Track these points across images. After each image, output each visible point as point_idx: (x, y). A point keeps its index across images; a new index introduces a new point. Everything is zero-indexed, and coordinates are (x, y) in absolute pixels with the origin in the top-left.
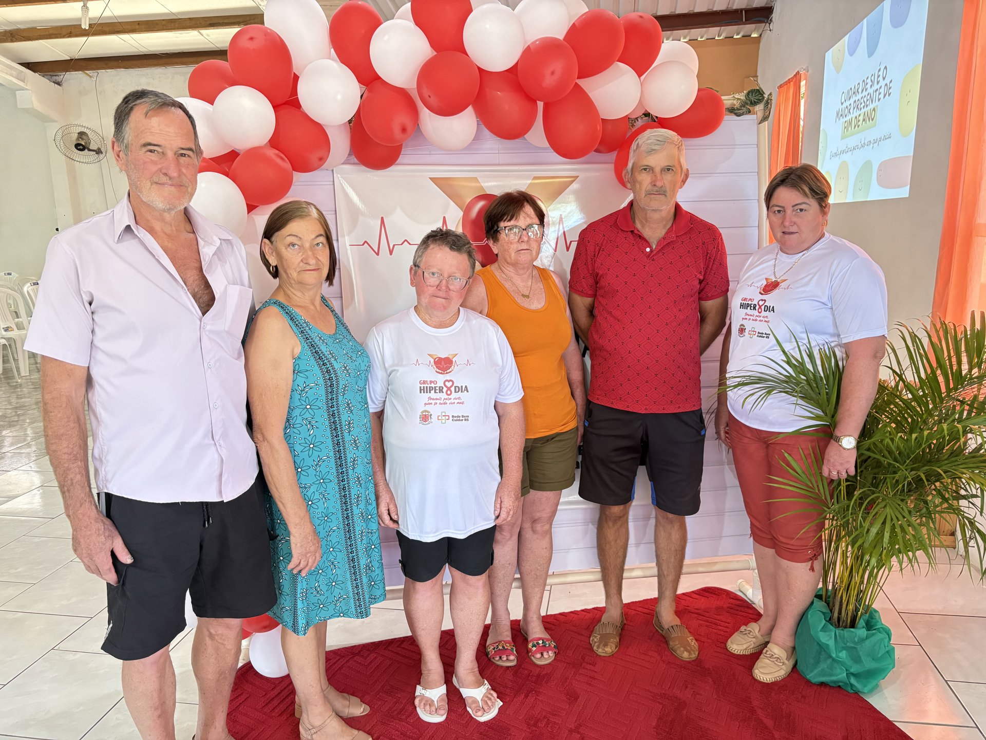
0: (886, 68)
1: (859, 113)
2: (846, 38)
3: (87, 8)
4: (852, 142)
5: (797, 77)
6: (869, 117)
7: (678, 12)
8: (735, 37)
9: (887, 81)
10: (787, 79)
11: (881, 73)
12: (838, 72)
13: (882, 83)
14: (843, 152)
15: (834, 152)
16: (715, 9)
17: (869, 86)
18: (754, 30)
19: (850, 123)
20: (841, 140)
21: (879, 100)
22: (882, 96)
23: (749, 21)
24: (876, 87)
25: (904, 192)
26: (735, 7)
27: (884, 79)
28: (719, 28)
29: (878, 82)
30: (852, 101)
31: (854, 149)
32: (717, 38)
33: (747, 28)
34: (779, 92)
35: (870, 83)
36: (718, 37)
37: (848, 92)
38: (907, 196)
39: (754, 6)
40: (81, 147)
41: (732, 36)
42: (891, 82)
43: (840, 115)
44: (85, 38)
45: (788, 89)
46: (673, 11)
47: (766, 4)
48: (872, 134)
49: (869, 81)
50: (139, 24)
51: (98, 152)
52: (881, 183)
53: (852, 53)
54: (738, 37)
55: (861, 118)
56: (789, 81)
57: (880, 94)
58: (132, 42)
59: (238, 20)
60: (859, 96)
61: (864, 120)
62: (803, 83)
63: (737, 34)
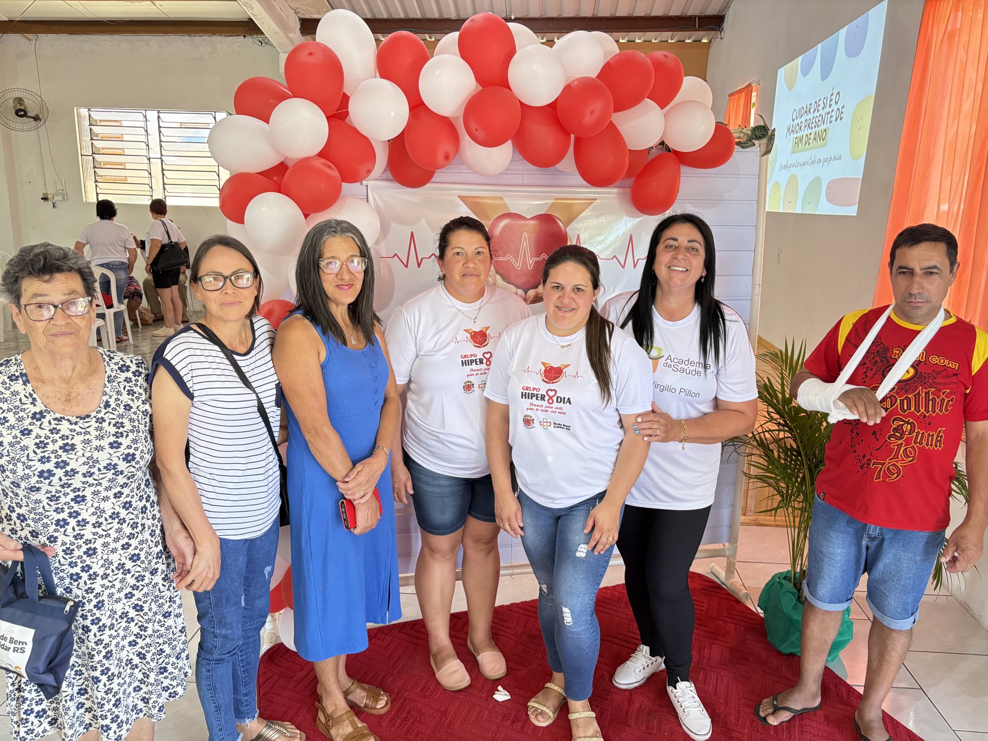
0: (838, 93)
1: (810, 131)
2: (800, 58)
4: (802, 157)
5: (749, 88)
6: (821, 137)
7: (635, 14)
10: (738, 89)
11: (833, 97)
12: (790, 88)
13: (834, 107)
14: (793, 165)
15: (783, 164)
16: (670, 15)
17: (820, 108)
18: (705, 37)
19: (801, 140)
20: (792, 153)
21: (831, 122)
22: (833, 119)
23: (701, 27)
25: (852, 211)
26: (689, 14)
27: (836, 103)
28: (672, 33)
29: (830, 106)
30: (803, 119)
31: (804, 164)
32: (669, 41)
33: (697, 35)
34: (730, 101)
35: (822, 105)
37: (800, 110)
38: (855, 214)
39: (707, 14)
40: (22, 113)
41: (684, 40)
42: (843, 107)
43: (790, 130)
45: (739, 99)
46: (631, 13)
47: (719, 12)
48: (822, 153)
51: (36, 118)
54: (689, 41)
55: (812, 137)
56: (740, 91)
57: (831, 117)
60: (811, 116)
61: (815, 139)
62: (754, 94)
63: (689, 38)
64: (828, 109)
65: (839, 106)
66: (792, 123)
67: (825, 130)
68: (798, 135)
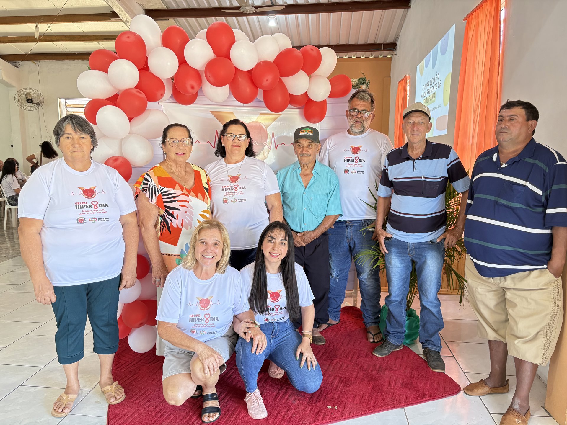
0: (439, 74)
1: (429, 95)
2: (425, 59)
3: (38, 28)
5: (405, 79)
6: (433, 97)
7: (350, 43)
11: (437, 76)
12: (421, 75)
13: (437, 81)
16: (368, 43)
18: (389, 54)
19: (426, 100)
21: (436, 89)
23: (385, 49)
25: (445, 132)
26: (378, 42)
28: (371, 52)
30: (427, 90)
33: (385, 53)
34: (399, 86)
35: (433, 81)
36: (371, 56)
37: (425, 85)
39: (388, 42)
40: (30, 101)
41: (377, 56)
43: (422, 96)
44: (35, 43)
45: (402, 84)
47: (394, 41)
50: (65, 37)
52: (437, 128)
53: (426, 67)
55: (430, 98)
56: (402, 80)
57: (437, 86)
58: (61, 46)
60: (429, 87)
62: (408, 81)
63: (380, 56)
64: (435, 83)
65: (439, 80)
66: (423, 92)
67: (434, 94)
68: (425, 98)
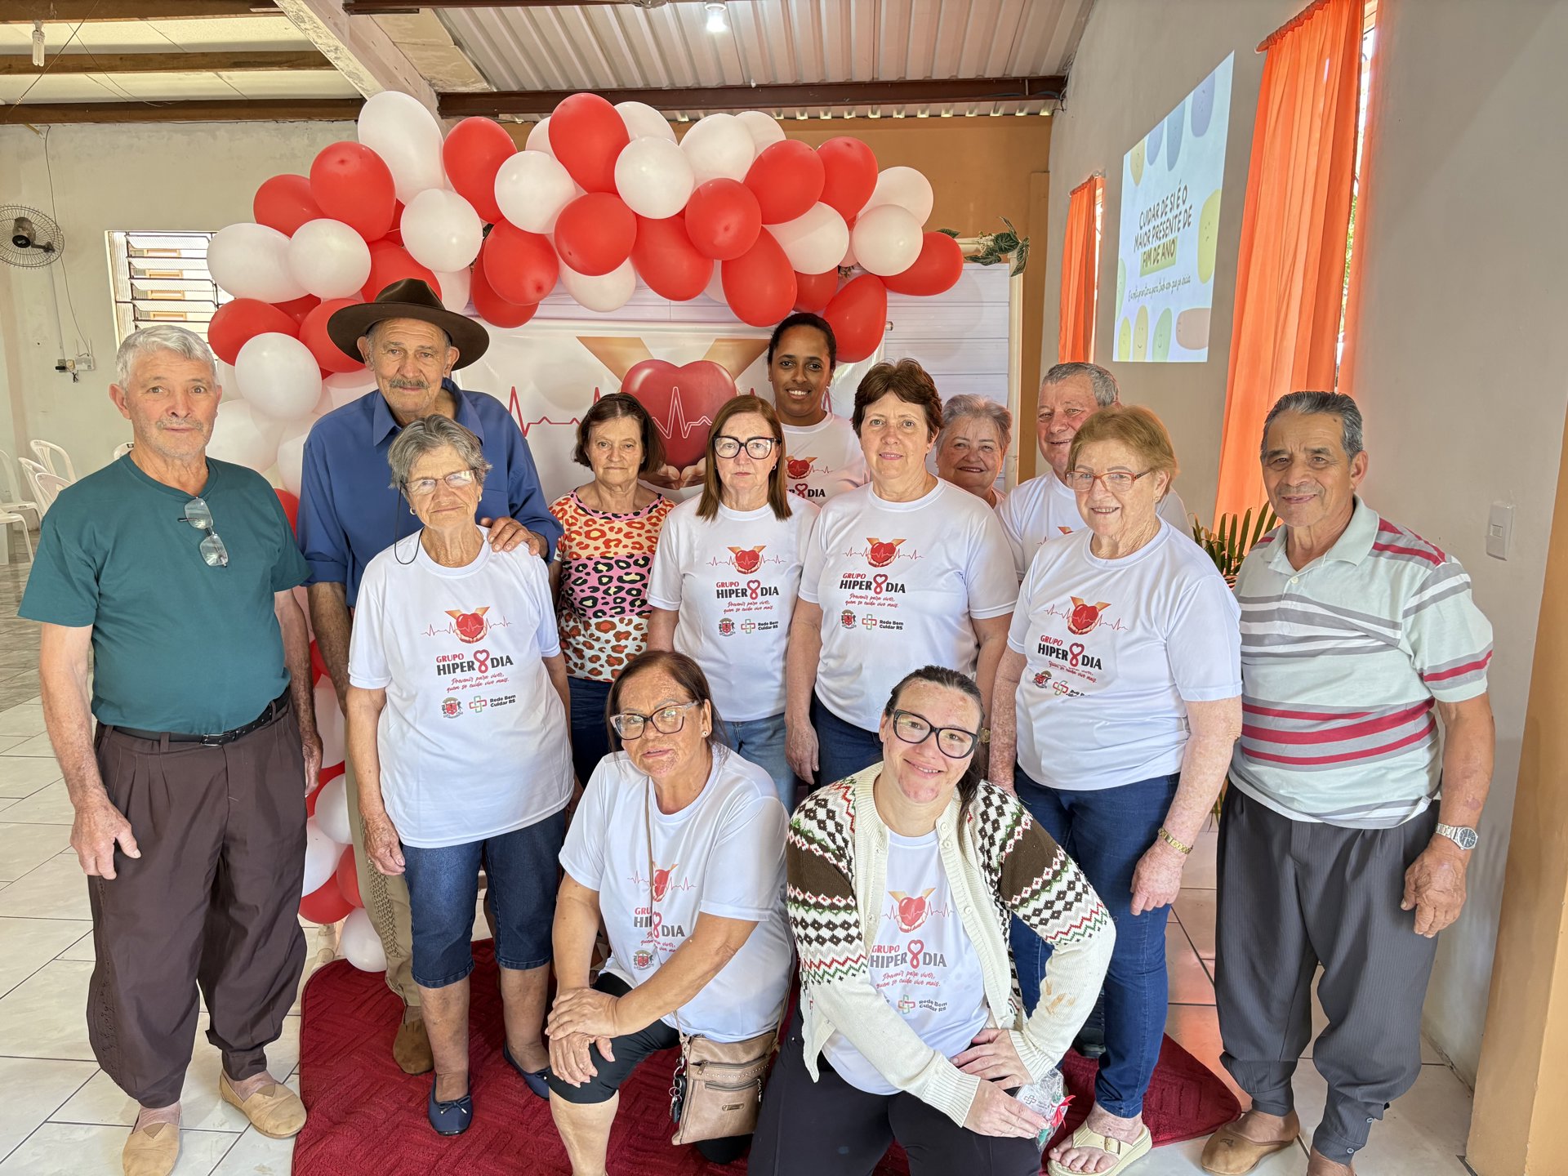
0: (1186, 188)
1: (1158, 243)
2: (1146, 138)
3: (42, 34)
4: (1151, 280)
5: (1091, 184)
6: (1169, 251)
7: (935, 77)
8: (1018, 114)
9: (1187, 206)
10: (1080, 184)
11: (1181, 194)
12: (1137, 183)
13: (1182, 208)
14: (1142, 293)
15: (1132, 292)
16: (986, 76)
17: (1168, 209)
18: (1044, 107)
19: (1150, 256)
20: (1141, 275)
21: (1179, 229)
22: (1181, 225)
23: (1033, 95)
24: (1176, 212)
25: (1201, 356)
26: (1014, 75)
27: (1184, 202)
28: (992, 103)
29: (1178, 206)
30: (1151, 226)
31: (1154, 291)
32: (992, 115)
33: (1031, 105)
34: (1072, 201)
35: (1169, 206)
36: (994, 112)
37: (1147, 212)
38: (1205, 360)
39: (1041, 75)
40: (24, 242)
41: (1013, 112)
42: (1191, 208)
43: (1139, 243)
44: (35, 77)
45: (1082, 197)
46: (929, 75)
47: (1058, 72)
48: (1171, 274)
49: (1168, 202)
50: (121, 59)
51: (48, 248)
52: (1182, 342)
53: (1151, 163)
54: (1022, 114)
55: (1160, 251)
56: (1082, 187)
57: (1179, 221)
58: (110, 85)
59: (278, 59)
60: (1158, 221)
61: (1163, 254)
62: (1099, 192)
66: (1140, 232)
67: (1174, 242)
68: (1147, 248)
